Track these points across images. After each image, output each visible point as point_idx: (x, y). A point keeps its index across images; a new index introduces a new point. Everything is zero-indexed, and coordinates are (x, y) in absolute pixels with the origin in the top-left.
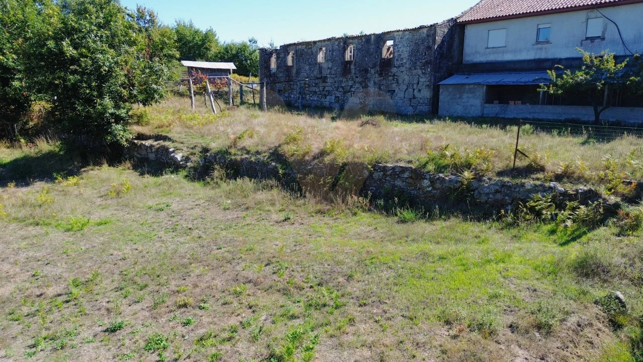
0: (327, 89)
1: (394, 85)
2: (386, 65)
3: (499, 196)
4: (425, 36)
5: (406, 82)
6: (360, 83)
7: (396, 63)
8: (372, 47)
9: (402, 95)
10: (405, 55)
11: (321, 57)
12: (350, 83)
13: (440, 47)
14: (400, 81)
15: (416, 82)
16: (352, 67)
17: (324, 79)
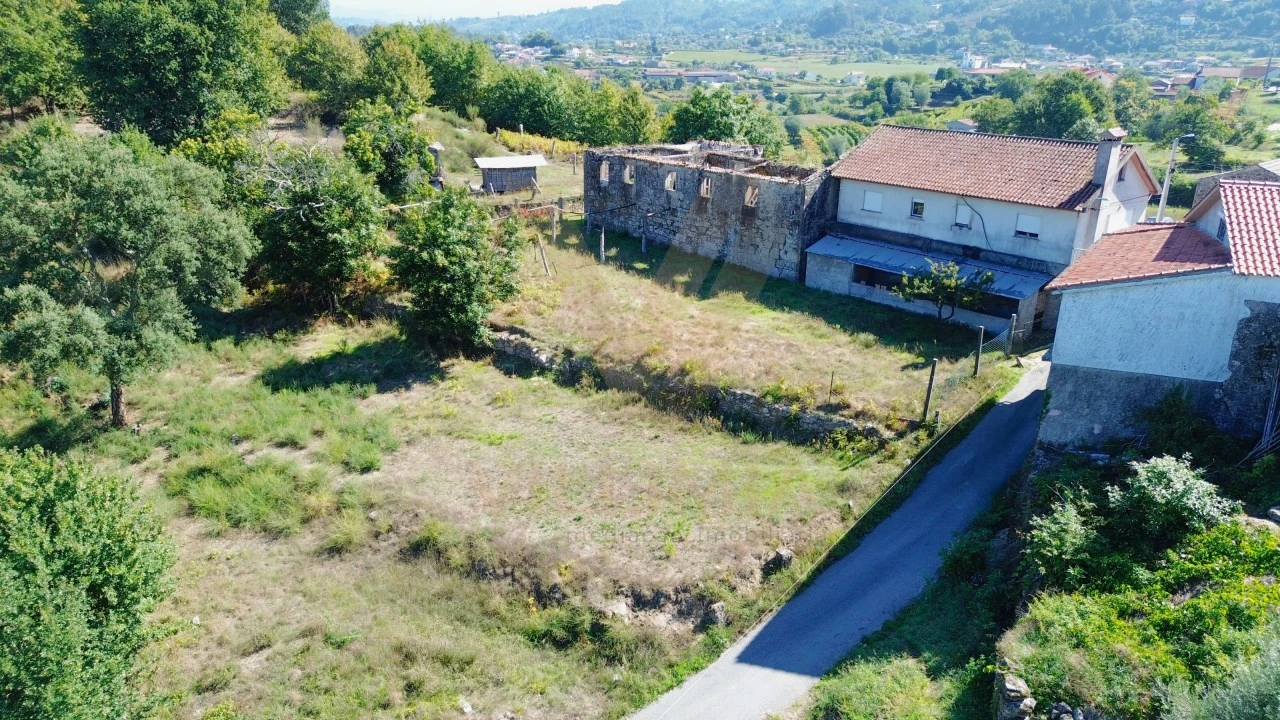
0: (676, 224)
1: (758, 240)
2: (749, 214)
3: (815, 426)
4: (793, 192)
5: (772, 238)
6: (719, 227)
7: (761, 215)
8: (734, 189)
9: (767, 254)
10: (771, 209)
11: (668, 182)
12: (707, 224)
13: (810, 206)
14: (765, 237)
15: (782, 241)
16: (709, 205)
17: (673, 212)
